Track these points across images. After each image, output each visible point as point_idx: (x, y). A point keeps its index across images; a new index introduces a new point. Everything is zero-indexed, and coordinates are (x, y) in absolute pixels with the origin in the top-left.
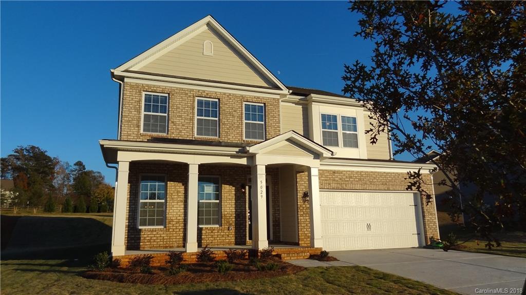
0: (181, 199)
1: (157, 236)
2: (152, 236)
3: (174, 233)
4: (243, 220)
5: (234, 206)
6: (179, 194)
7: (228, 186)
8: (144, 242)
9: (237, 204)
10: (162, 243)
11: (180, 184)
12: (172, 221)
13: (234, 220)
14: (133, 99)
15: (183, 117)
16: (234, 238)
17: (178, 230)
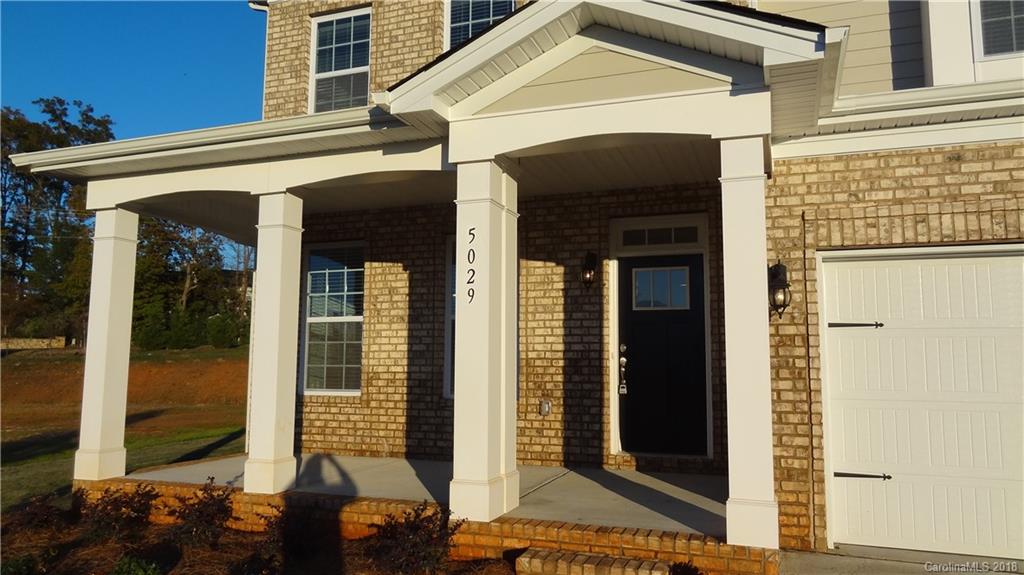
0: (401, 312)
1: (341, 418)
2: (328, 417)
3: (382, 412)
4: (590, 382)
5: (560, 331)
6: (395, 298)
7: (540, 264)
8: (310, 433)
9: (572, 323)
10: (351, 439)
11: (398, 268)
12: (377, 376)
13: (560, 378)
14: (286, 44)
15: (407, 62)
16: (561, 441)
17: (391, 405)
